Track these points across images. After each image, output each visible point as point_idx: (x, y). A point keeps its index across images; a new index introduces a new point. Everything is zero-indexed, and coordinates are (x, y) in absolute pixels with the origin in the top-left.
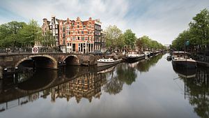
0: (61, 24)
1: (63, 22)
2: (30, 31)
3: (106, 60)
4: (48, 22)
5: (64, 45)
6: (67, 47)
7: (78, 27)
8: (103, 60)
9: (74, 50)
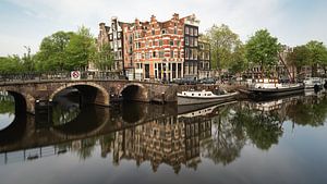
0: (126, 30)
1: (130, 25)
2: (79, 46)
3: (196, 94)
4: (107, 29)
5: (131, 67)
6: (137, 71)
7: (153, 32)
8: (189, 94)
9: (147, 76)
